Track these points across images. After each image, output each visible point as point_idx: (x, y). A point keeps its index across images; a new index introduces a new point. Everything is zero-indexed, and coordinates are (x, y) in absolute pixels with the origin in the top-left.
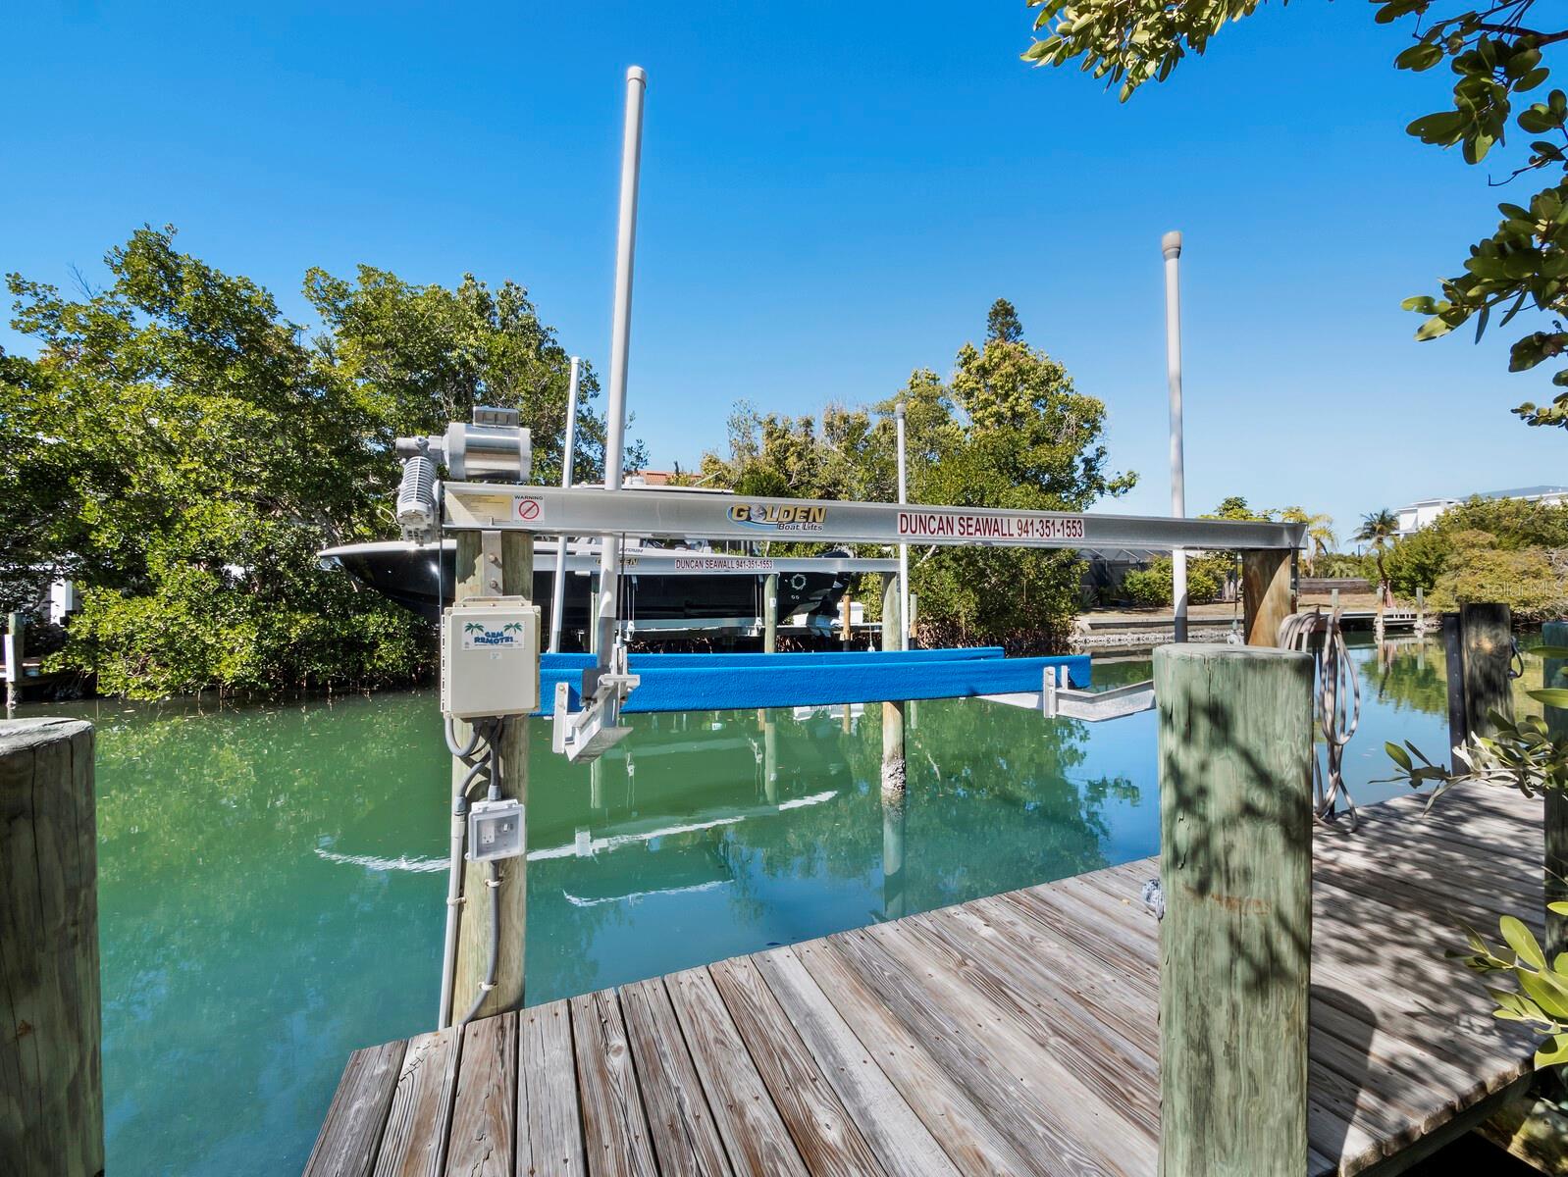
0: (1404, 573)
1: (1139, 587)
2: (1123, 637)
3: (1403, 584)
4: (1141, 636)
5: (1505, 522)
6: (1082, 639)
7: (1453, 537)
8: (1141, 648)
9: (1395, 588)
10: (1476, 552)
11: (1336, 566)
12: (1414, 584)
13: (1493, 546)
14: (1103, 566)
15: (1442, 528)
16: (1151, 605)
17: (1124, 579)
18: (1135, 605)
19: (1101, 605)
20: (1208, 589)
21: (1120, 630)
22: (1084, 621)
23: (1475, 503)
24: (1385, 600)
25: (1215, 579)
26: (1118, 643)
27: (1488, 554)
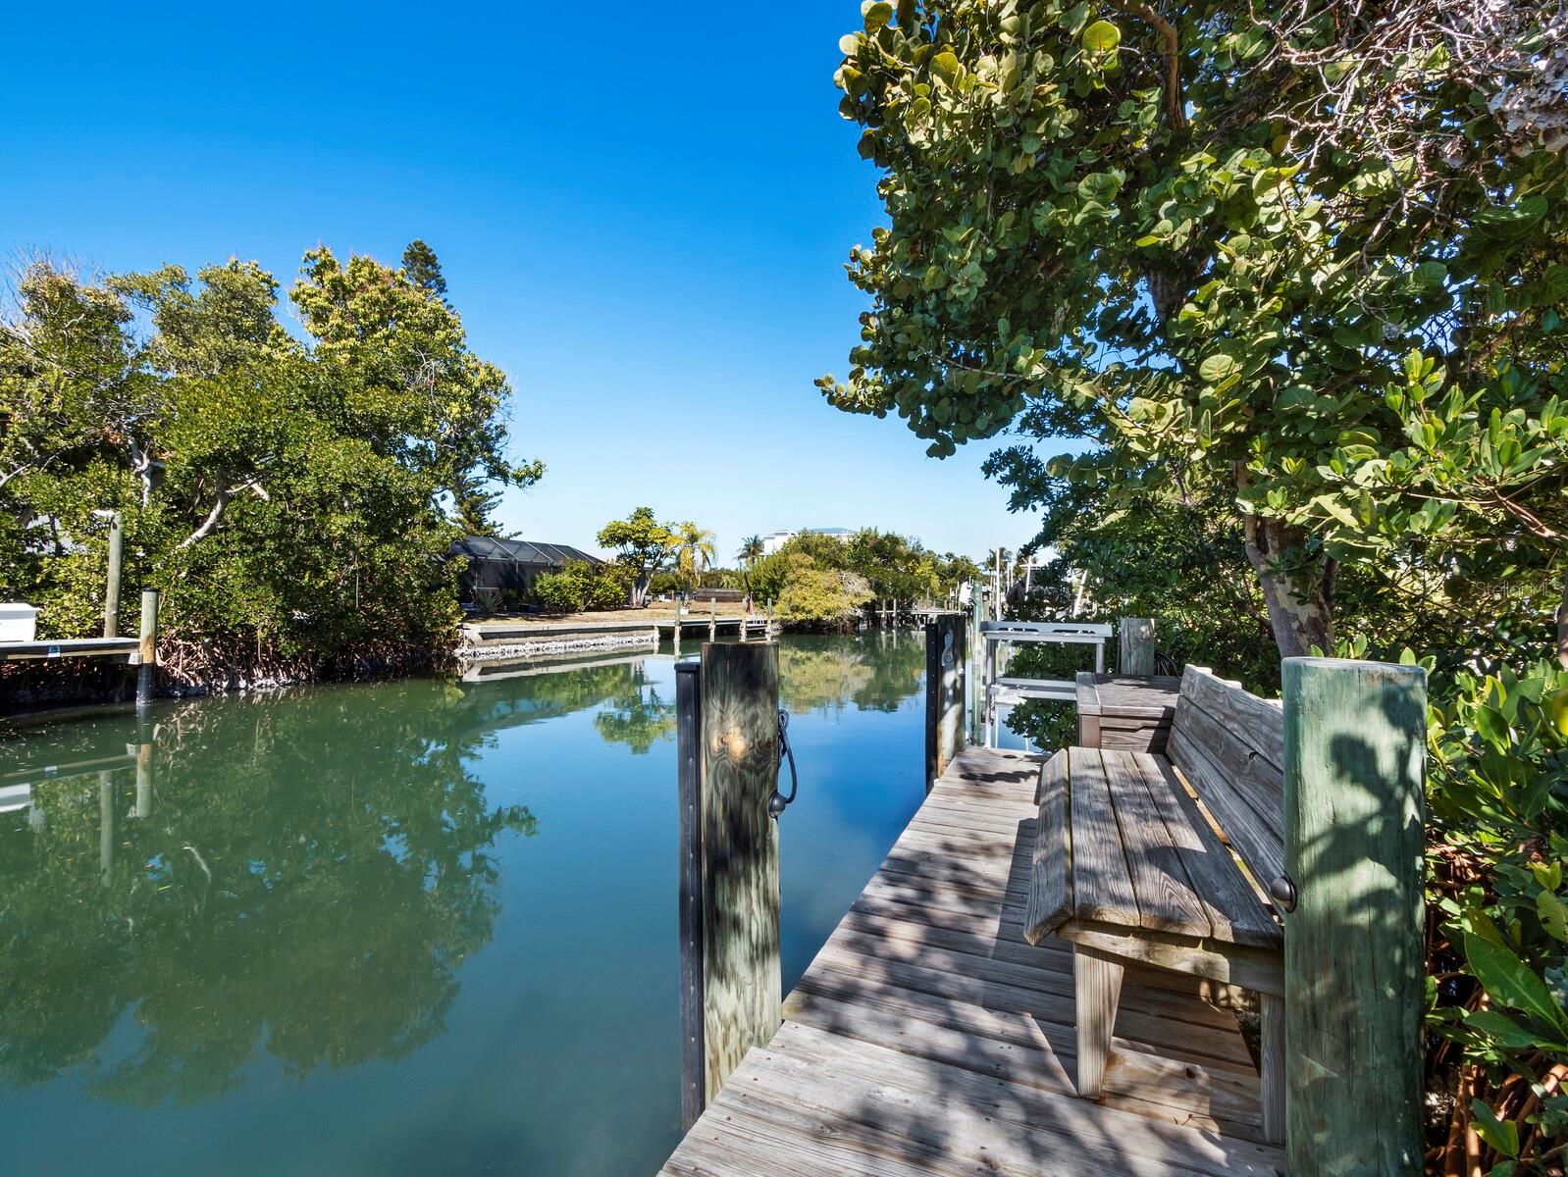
0: (762, 586)
1: (549, 591)
2: (520, 647)
3: (761, 596)
4: (541, 645)
5: (820, 550)
6: (470, 651)
7: (791, 558)
8: (541, 659)
9: (756, 599)
10: (803, 571)
11: (725, 579)
12: (767, 595)
13: (812, 567)
14: (513, 566)
15: (786, 551)
16: (561, 611)
17: (534, 581)
18: (545, 611)
19: (509, 610)
20: (617, 595)
21: (517, 640)
22: (474, 630)
23: (805, 535)
24: (748, 609)
25: (623, 585)
26: (514, 655)
27: (810, 573)
